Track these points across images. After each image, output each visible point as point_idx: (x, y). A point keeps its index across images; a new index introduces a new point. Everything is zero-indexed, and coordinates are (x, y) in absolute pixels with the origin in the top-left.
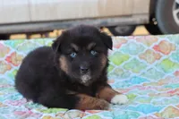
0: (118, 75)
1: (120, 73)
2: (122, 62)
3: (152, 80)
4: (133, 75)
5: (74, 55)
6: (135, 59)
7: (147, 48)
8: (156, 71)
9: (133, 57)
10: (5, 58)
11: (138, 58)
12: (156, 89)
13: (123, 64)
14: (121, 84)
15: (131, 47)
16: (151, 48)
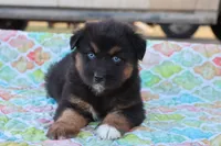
0: (164, 90)
1: (168, 88)
3: (207, 101)
4: (183, 92)
6: (188, 72)
8: (214, 90)
9: (186, 69)
12: (210, 112)
13: (172, 77)
14: (167, 102)
15: (185, 56)
16: (211, 60)
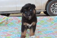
7: (48, 19)
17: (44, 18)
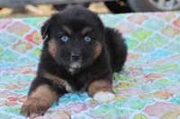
2: (145, 37)
5: (65, 39)
7: (167, 23)
10: (25, 36)
11: (159, 33)
17: (147, 18)
